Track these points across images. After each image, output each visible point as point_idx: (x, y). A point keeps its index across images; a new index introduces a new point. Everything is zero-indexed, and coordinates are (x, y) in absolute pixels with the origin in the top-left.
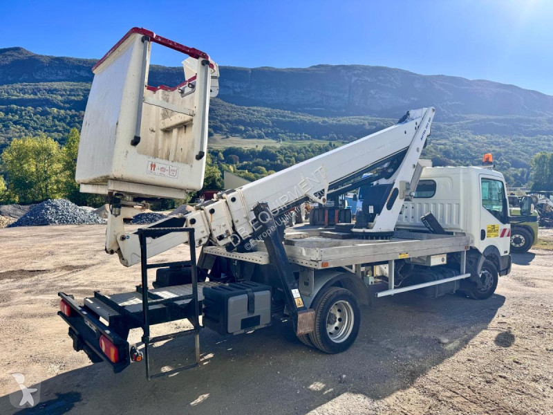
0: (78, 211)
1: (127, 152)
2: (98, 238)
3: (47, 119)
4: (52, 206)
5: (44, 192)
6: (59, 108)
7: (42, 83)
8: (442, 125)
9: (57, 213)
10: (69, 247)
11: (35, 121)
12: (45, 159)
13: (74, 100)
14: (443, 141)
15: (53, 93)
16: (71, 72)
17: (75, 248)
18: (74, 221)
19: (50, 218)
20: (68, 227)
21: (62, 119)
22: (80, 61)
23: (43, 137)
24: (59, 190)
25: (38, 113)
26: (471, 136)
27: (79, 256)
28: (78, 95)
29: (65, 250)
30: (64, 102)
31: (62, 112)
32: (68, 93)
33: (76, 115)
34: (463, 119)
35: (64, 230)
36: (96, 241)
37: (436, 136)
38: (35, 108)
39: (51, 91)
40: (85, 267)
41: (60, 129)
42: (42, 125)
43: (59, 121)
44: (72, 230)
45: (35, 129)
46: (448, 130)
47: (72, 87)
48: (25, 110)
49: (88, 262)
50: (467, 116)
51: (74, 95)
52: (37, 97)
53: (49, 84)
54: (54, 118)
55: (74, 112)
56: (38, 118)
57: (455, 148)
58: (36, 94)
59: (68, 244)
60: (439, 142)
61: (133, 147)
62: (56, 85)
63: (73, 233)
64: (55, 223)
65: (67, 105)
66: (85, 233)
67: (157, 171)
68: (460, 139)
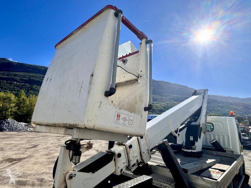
0: (19, 125)
1: (101, 102)
2: (28, 140)
3: (11, 86)
4: (7, 122)
5: (4, 115)
6: (17, 82)
7: (12, 72)
8: (163, 98)
9: (8, 126)
10: (12, 145)
11: (6, 86)
12: (7, 101)
13: (25, 79)
14: (163, 103)
15: (15, 76)
16: (25, 69)
17: (15, 146)
18: (16, 130)
19: (4, 128)
20: (13, 133)
21: (18, 86)
22: (29, 65)
23: (8, 93)
24: (11, 115)
25: (8, 83)
26: (173, 102)
27: (17, 152)
28: (26, 78)
29: (9, 147)
30: (20, 80)
31: (18, 83)
32: (22, 76)
33: (24, 85)
34: (170, 96)
35: (11, 135)
36: (27, 142)
37: (161, 101)
38: (7, 81)
39: (15, 75)
40: (20, 160)
41: (16, 90)
42: (8, 88)
43: (16, 87)
44: (14, 135)
45: (5, 89)
46: (165, 99)
47: (24, 75)
48: (2, 82)
49: (22, 156)
50: (171, 95)
51: (25, 78)
52: (8, 77)
53: (15, 73)
54: (14, 85)
55: (23, 84)
56: (7, 85)
57: (168, 106)
58: (8, 76)
59: (12, 144)
60: (162, 103)
61: (106, 98)
62: (17, 73)
63: (15, 137)
64: (7, 130)
65: (21, 81)
66: (21, 137)
67: (121, 121)
68: (169, 103)
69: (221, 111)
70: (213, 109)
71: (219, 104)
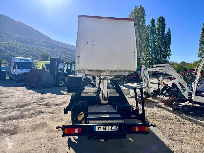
14: (4, 43)
26: (16, 43)
34: (13, 35)
46: (6, 38)
50: (14, 34)
57: (9, 46)
60: (2, 42)
68: (11, 43)
69: (62, 56)
70: (56, 53)
71: (60, 49)
